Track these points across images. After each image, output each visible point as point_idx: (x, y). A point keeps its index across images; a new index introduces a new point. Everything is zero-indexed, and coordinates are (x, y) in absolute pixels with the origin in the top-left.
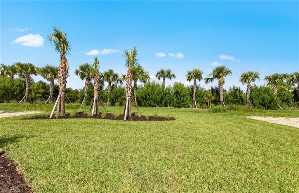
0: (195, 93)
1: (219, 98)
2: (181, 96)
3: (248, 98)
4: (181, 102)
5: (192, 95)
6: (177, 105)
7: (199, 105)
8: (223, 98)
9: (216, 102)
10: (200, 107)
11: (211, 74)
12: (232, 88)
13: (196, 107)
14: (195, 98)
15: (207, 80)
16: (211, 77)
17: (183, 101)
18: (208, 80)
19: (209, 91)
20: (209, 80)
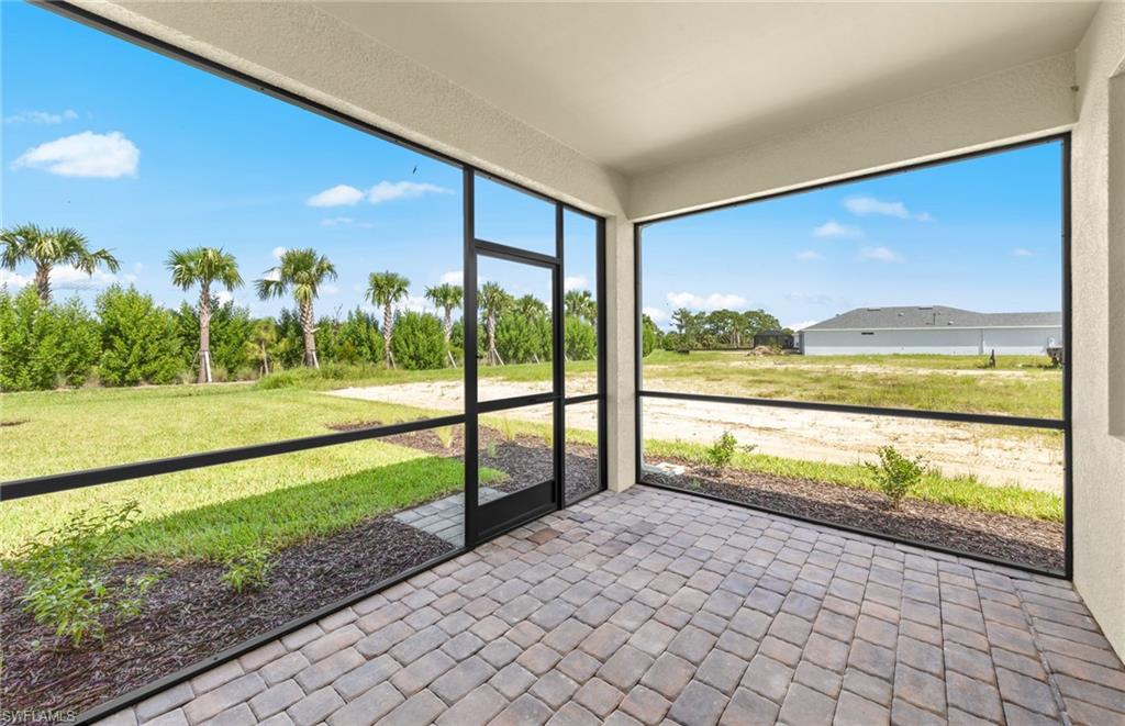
0: (207, 330)
1: (303, 344)
2: (129, 342)
3: (388, 343)
4: (130, 367)
5: (191, 339)
6: (115, 376)
7: (222, 371)
8: (316, 345)
9: (291, 359)
10: (225, 377)
11: (272, 270)
12: (354, 313)
13: (210, 379)
14: (207, 348)
15: (265, 288)
16: (276, 276)
17: (142, 362)
18: (267, 288)
19: (268, 323)
20: (272, 287)
